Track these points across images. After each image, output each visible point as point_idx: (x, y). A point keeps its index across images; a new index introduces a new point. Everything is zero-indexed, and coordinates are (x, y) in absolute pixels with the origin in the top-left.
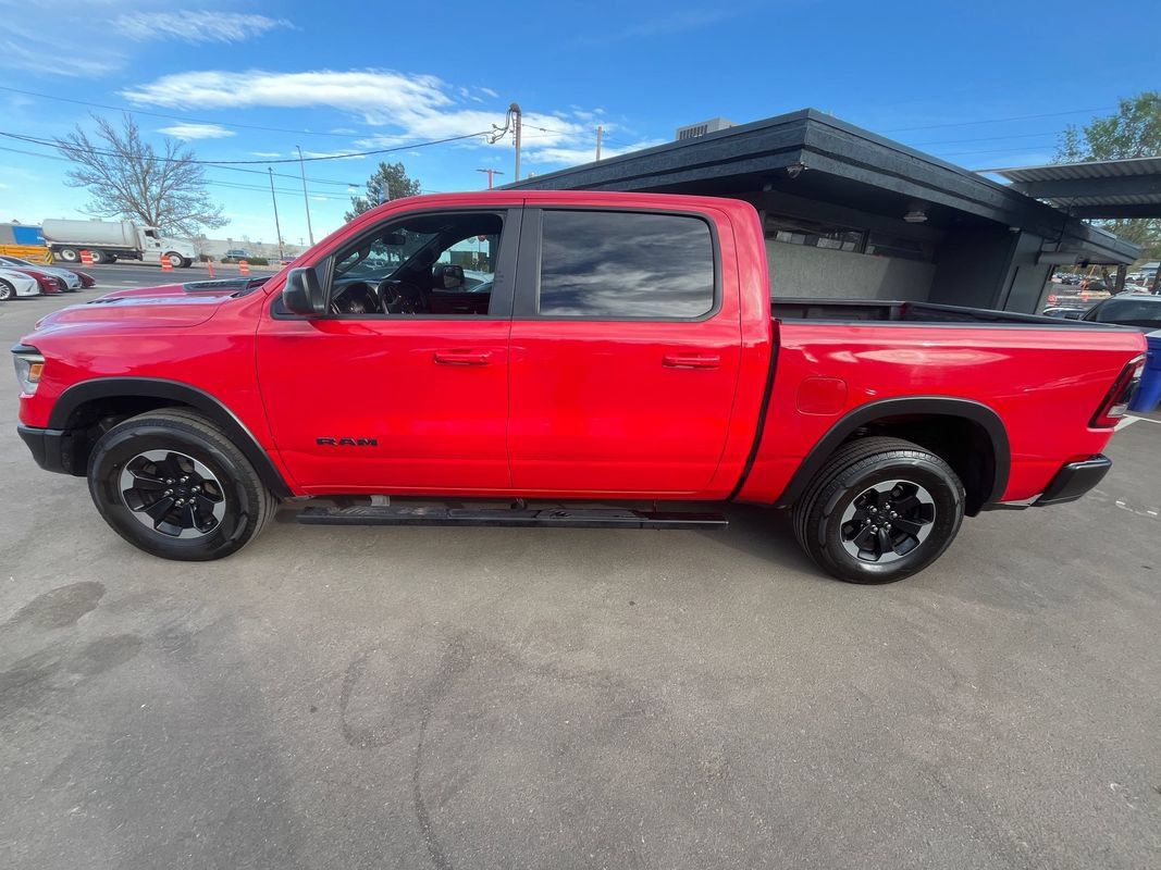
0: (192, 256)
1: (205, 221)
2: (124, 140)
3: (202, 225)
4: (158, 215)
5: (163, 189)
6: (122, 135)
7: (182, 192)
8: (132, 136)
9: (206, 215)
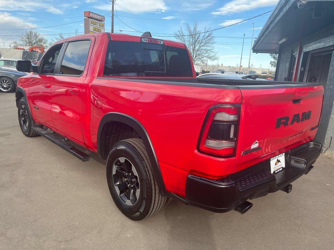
0: (199, 72)
1: (210, 58)
2: (193, 30)
3: (208, 59)
4: (196, 57)
5: (200, 47)
6: (192, 29)
7: (205, 47)
8: (195, 29)
9: (211, 56)
